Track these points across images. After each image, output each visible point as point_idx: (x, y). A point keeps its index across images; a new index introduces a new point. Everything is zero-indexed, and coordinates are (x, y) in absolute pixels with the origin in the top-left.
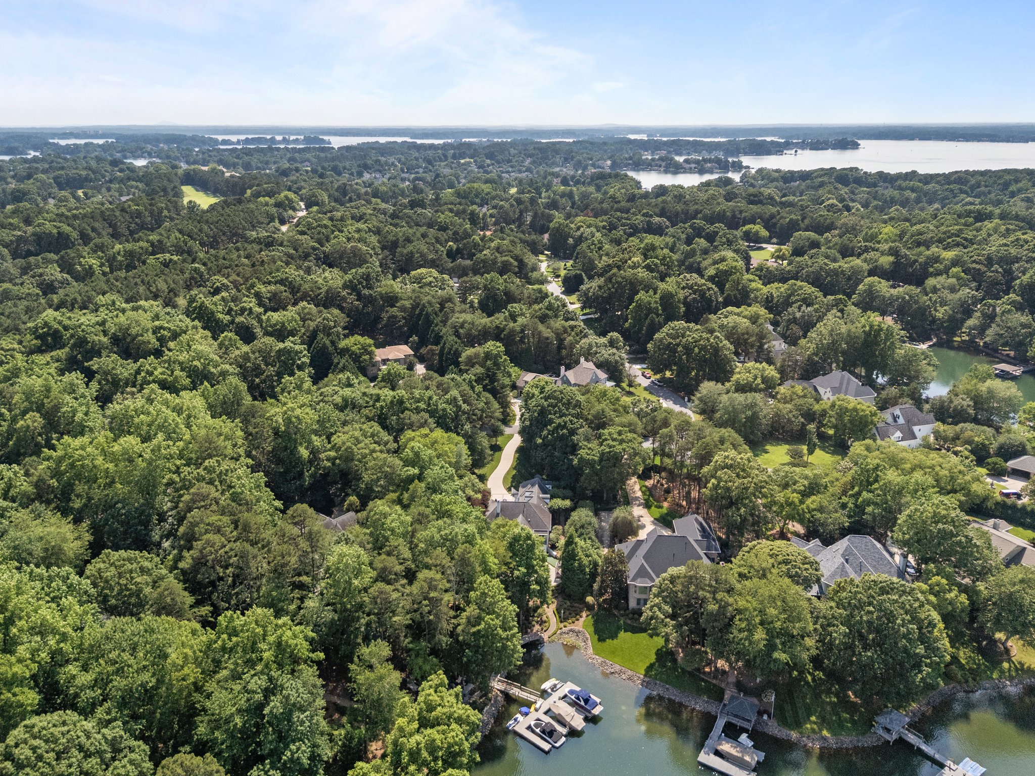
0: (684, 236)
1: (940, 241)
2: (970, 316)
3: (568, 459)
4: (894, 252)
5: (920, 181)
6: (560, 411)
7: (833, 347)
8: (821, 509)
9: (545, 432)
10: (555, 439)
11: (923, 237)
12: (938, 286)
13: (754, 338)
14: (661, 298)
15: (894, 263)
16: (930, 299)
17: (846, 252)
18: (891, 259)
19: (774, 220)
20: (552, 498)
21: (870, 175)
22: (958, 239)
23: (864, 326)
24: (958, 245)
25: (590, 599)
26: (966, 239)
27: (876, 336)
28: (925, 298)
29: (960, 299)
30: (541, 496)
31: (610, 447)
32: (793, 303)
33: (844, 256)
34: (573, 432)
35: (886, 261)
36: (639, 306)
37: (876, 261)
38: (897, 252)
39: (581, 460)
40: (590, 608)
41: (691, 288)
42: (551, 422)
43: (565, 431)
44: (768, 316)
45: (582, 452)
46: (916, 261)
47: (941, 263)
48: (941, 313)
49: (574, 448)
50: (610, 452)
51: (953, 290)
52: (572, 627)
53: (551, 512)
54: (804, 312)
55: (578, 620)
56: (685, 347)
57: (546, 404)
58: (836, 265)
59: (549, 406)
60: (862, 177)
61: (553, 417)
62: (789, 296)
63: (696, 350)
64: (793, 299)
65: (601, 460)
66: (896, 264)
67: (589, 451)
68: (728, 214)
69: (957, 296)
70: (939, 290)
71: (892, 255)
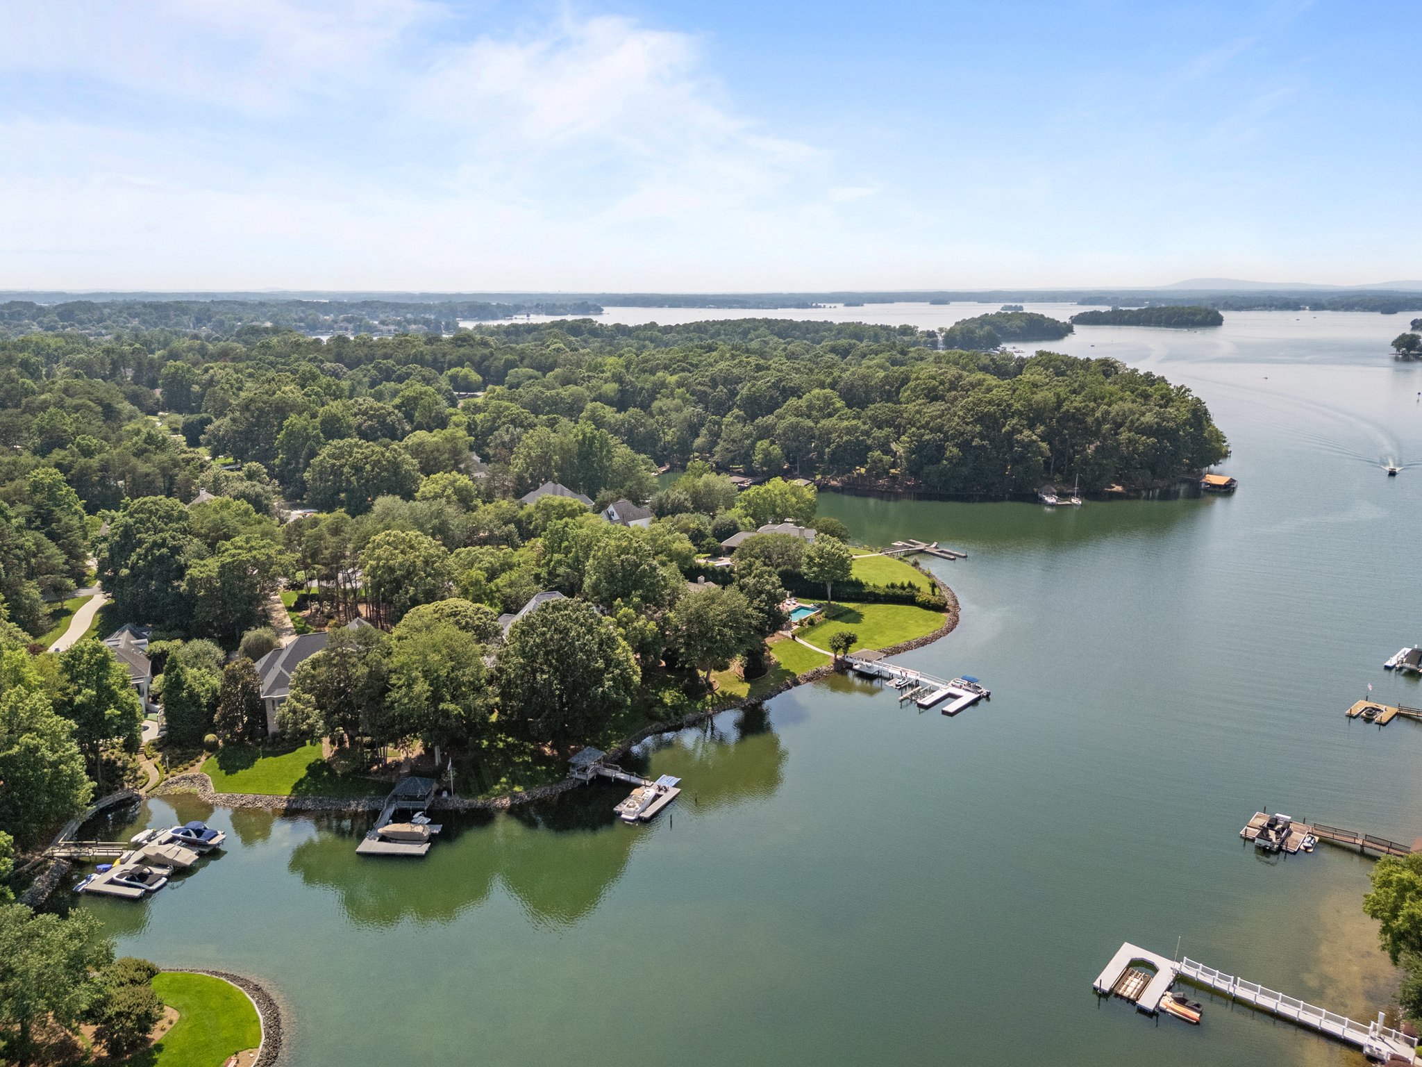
0: (366, 379)
1: (666, 368)
2: (697, 436)
3: (173, 588)
4: (618, 378)
5: (659, 331)
6: (155, 527)
7: (545, 459)
8: (511, 584)
9: (134, 557)
10: (150, 564)
11: (649, 365)
12: (664, 408)
13: (447, 456)
14: (322, 423)
15: (620, 391)
16: (657, 422)
17: (566, 382)
18: (616, 386)
19: (486, 363)
20: (151, 641)
21: (607, 327)
22: (684, 365)
23: (576, 436)
24: (683, 370)
25: (210, 737)
26: (692, 365)
27: (591, 445)
28: (652, 421)
29: (685, 420)
30: (134, 642)
31: (234, 556)
32: (499, 427)
33: (563, 385)
34: (176, 550)
35: (610, 388)
36: (290, 434)
37: (599, 388)
38: (621, 378)
39: (192, 582)
40: (212, 747)
41: (365, 413)
42: (140, 543)
43: (164, 550)
44: (467, 438)
45: (191, 572)
46: (642, 389)
47: (667, 388)
48: (670, 436)
49: (181, 571)
50: (233, 562)
51: (678, 409)
52: (185, 774)
53: (149, 658)
54: (512, 433)
55: (193, 765)
56: (352, 467)
57: (131, 521)
58: (553, 392)
59: (136, 523)
60: (596, 329)
61: (145, 536)
62: (494, 420)
63: (368, 467)
64: (499, 422)
65: (221, 574)
66: (622, 392)
67: (202, 568)
68: (427, 357)
69: (682, 416)
70: (666, 412)
71: (615, 382)
